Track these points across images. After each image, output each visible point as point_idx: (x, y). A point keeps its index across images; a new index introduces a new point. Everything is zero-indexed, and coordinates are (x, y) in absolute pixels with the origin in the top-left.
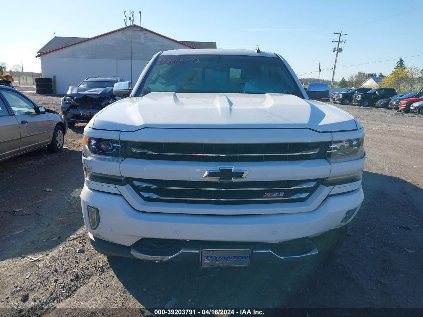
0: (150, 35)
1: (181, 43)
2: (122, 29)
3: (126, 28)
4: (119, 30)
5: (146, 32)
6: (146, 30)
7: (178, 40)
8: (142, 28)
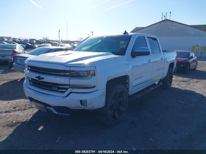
0: (174, 23)
1: (191, 27)
2: (160, 22)
3: (162, 21)
4: (158, 23)
5: (172, 22)
6: (172, 21)
7: (189, 25)
8: (170, 20)
